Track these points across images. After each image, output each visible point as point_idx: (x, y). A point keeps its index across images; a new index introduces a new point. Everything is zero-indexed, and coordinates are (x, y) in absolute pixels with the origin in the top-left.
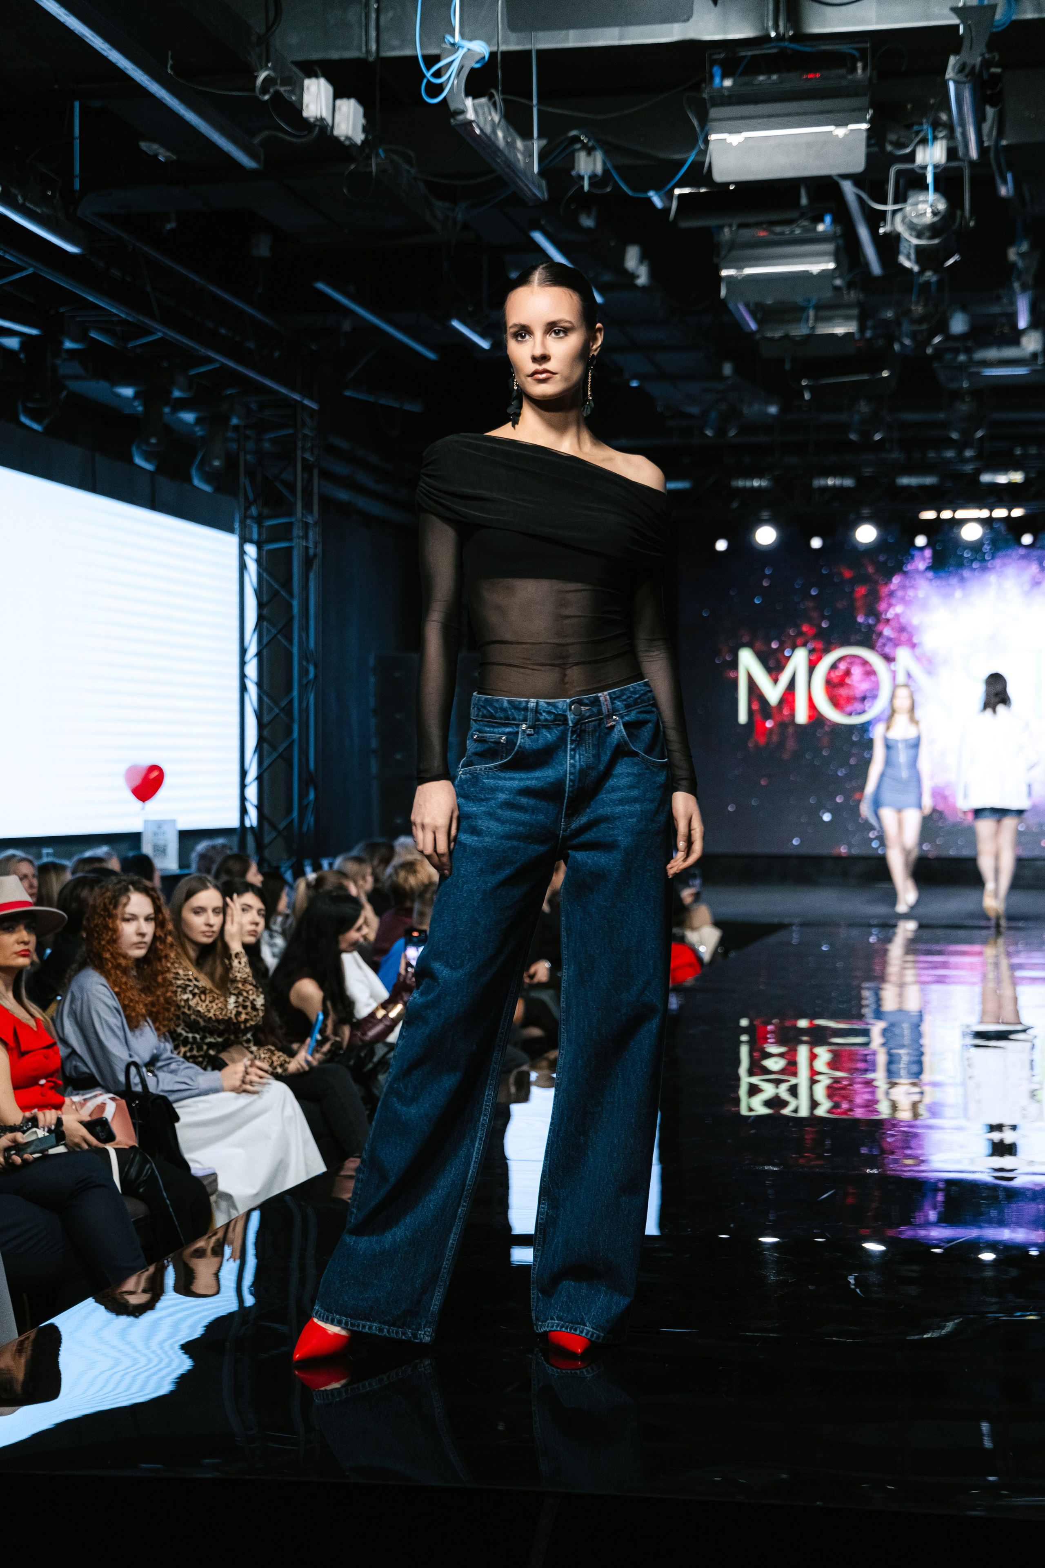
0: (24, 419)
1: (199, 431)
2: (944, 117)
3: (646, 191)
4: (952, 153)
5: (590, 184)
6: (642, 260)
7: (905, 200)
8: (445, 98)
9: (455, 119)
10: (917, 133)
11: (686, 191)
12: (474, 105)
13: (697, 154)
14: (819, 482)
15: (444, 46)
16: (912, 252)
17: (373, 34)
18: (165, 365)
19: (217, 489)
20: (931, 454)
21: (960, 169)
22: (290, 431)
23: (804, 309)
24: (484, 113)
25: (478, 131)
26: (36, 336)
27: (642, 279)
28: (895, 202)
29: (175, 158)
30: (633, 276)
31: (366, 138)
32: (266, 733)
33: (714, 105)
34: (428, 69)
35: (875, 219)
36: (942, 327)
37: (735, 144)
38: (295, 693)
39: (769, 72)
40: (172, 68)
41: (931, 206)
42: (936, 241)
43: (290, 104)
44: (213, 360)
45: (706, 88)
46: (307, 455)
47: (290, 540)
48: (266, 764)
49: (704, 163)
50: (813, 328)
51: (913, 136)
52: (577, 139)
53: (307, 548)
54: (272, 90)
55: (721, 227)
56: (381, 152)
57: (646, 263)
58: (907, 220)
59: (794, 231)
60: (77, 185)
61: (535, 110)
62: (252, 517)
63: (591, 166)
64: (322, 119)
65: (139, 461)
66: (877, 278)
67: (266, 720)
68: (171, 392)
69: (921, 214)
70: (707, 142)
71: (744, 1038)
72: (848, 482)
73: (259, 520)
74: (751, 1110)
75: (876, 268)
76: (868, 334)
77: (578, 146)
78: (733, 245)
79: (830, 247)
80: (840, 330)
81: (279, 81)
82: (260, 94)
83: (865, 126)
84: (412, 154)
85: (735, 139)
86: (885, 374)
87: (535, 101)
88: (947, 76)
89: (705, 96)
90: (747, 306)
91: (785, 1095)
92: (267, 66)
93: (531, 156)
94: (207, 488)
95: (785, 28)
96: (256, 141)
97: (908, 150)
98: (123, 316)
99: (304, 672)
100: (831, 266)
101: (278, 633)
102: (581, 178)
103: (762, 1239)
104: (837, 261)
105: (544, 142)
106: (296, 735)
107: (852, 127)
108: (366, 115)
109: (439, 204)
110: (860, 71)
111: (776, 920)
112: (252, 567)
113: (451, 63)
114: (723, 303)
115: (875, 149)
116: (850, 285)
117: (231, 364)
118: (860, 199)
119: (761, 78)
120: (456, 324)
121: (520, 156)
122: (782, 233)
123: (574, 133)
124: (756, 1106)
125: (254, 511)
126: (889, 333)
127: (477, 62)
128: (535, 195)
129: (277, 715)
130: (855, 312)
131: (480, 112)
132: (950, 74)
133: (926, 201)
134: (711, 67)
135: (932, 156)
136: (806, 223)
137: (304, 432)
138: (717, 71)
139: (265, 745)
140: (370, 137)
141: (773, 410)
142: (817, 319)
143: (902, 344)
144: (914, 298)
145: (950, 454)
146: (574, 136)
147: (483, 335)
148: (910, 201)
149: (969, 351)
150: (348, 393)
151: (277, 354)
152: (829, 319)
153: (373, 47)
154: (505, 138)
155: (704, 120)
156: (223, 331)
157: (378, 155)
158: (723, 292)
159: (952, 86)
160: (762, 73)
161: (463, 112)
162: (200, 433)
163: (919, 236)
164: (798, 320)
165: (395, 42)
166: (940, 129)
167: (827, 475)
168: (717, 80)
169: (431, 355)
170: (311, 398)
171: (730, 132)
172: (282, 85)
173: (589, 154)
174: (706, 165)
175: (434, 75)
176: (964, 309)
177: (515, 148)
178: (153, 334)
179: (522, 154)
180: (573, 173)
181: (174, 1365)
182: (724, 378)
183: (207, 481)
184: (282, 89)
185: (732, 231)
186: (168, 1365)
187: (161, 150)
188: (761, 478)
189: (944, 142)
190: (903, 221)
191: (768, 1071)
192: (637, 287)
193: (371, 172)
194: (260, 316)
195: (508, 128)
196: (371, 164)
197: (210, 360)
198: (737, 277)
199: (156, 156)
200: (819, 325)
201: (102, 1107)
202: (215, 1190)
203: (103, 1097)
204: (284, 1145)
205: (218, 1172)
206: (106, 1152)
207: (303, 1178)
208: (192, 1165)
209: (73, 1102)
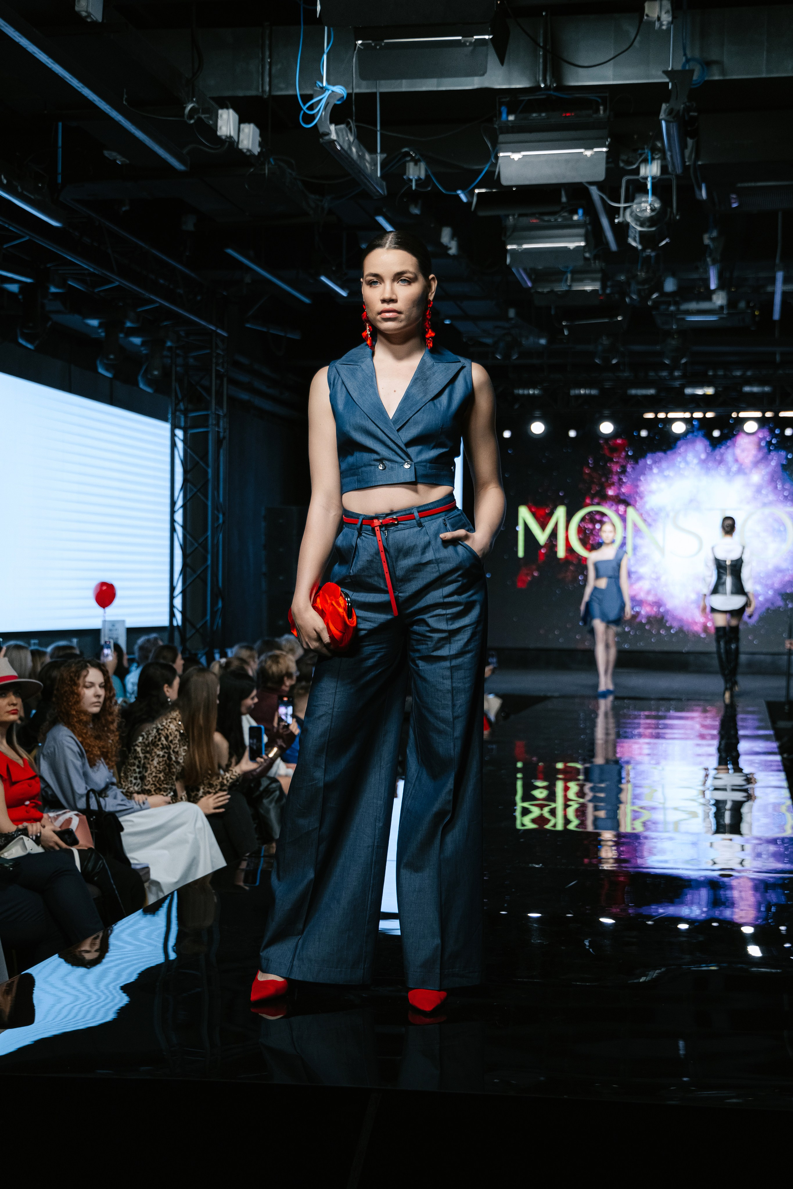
0: (21, 341)
1: (144, 351)
2: (659, 145)
3: (455, 191)
4: (664, 169)
5: (416, 185)
6: (452, 237)
7: (632, 201)
8: (316, 124)
9: (323, 139)
10: (641, 155)
11: (483, 190)
12: (336, 129)
13: (490, 166)
14: (574, 392)
15: (315, 88)
16: (637, 235)
17: (267, 79)
18: (121, 304)
19: (156, 391)
20: (652, 374)
21: (670, 180)
22: (208, 351)
23: (565, 273)
24: (343, 135)
25: (339, 148)
26: (30, 283)
27: (453, 251)
28: (626, 202)
29: (128, 162)
30: (447, 248)
31: (261, 150)
32: (188, 560)
33: (502, 133)
34: (304, 104)
35: (612, 213)
36: (659, 287)
37: (516, 159)
38: (209, 533)
39: (540, 111)
40: (126, 101)
41: (650, 205)
42: (653, 229)
43: (209, 126)
44: (155, 302)
45: (496, 121)
46: (219, 368)
47: (207, 426)
48: (188, 582)
49: (495, 172)
50: (570, 286)
51: (638, 156)
52: (407, 154)
53: (218, 432)
54: (196, 117)
55: (508, 216)
56: (271, 160)
57: (455, 239)
58: (634, 214)
59: (557, 219)
60: (60, 180)
61: (379, 133)
62: (180, 411)
63: (417, 173)
64: (231, 137)
65: (101, 370)
66: (614, 253)
67: (188, 551)
68: (124, 323)
69: (644, 210)
70: (497, 158)
71: (519, 775)
72: (594, 392)
73: (185, 412)
74: (523, 825)
75: (613, 246)
76: (608, 291)
77: (408, 159)
78: (515, 229)
79: (582, 231)
80: (589, 288)
81: (201, 111)
82: (188, 118)
83: (605, 149)
84: (293, 162)
85: (516, 156)
86: (620, 318)
87: (379, 128)
88: (661, 117)
89: (496, 126)
90: (525, 270)
91: (547, 815)
92: (192, 100)
93: (376, 165)
94: (149, 390)
95: (551, 81)
96: (185, 151)
97: (634, 167)
98: (92, 270)
99: (215, 519)
100: (583, 244)
101: (198, 491)
102: (411, 180)
103: (530, 915)
104: (586, 241)
105: (385, 155)
106: (209, 562)
107: (596, 150)
108: (261, 135)
109: (313, 196)
110: (602, 112)
111: (542, 694)
112: (180, 445)
113: (321, 100)
114: (509, 268)
115: (612, 165)
116: (596, 257)
117: (167, 304)
118: (602, 199)
119: (534, 115)
120: (323, 279)
121: (367, 165)
122: (549, 221)
123: (406, 149)
124: (527, 823)
125: (182, 406)
126: (622, 290)
127: (339, 100)
128: (378, 191)
129: (197, 548)
130: (599, 275)
131: (340, 134)
132: (662, 115)
133: (647, 202)
134: (500, 107)
135: (651, 171)
136: (566, 214)
137: (217, 352)
138: (504, 110)
139: (188, 570)
140: (264, 150)
141: (543, 341)
142: (573, 280)
143: (631, 298)
144: (639, 267)
145: (664, 374)
146: (406, 151)
147: (342, 287)
148: (636, 201)
149: (677, 304)
150: (248, 325)
151: (199, 298)
152: (581, 280)
153: (267, 88)
154: (357, 152)
155: (495, 143)
156: (161, 281)
157: (269, 162)
158: (508, 261)
159: (664, 124)
160: (535, 112)
161: (328, 134)
162: (144, 352)
163: (642, 225)
164: (560, 281)
165: (282, 86)
166: (657, 152)
167: (580, 387)
168: (504, 116)
169: (307, 301)
170: (223, 329)
171: (513, 152)
172: (203, 113)
173: (416, 164)
174: (497, 173)
175: (308, 108)
176: (674, 275)
177: (364, 159)
178: (112, 282)
179: (369, 163)
180: (405, 177)
181: (116, 1001)
182: (509, 319)
183: (149, 385)
184: (203, 116)
185: (514, 218)
186: (112, 1000)
187: (119, 157)
188: (534, 388)
189: (659, 161)
190: (631, 215)
191: (535, 799)
192: (449, 255)
193: (265, 174)
194: (187, 271)
195: (359, 146)
196: (265, 168)
197: (152, 302)
198: (518, 250)
199: (115, 160)
200: (574, 284)
201: (69, 821)
202: (148, 879)
203: (71, 814)
204: (196, 848)
205: (150, 866)
206: (72, 852)
207: (209, 871)
208: (132, 861)
209: (50, 817)
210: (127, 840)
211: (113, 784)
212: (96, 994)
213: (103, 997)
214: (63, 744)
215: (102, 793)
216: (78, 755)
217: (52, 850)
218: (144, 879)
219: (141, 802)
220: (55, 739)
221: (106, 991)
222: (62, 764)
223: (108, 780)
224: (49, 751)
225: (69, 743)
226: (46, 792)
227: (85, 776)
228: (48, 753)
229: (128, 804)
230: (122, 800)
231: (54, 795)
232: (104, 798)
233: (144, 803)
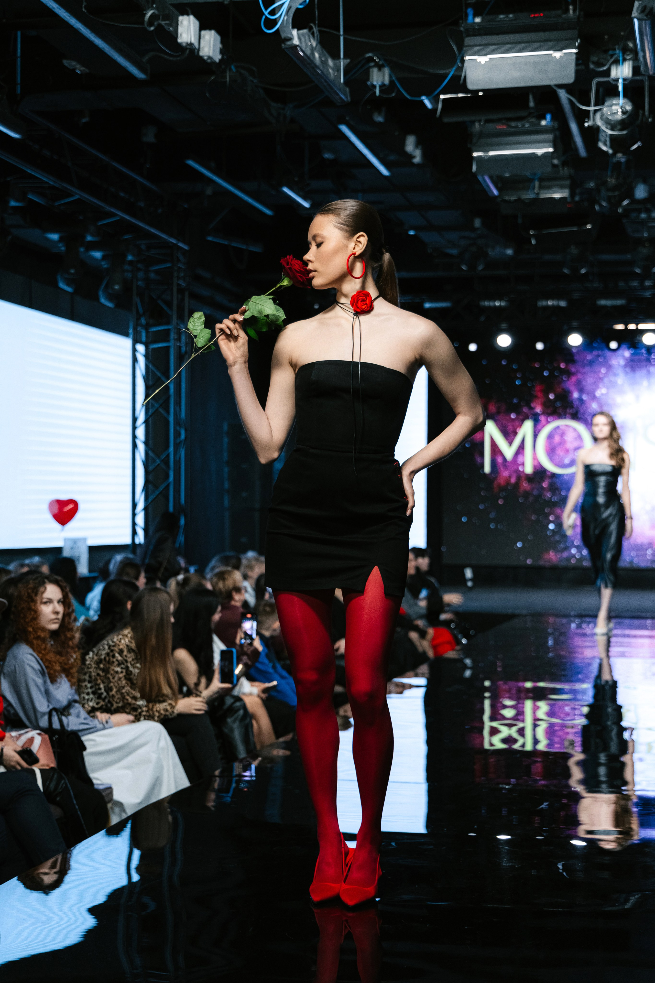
1: (105, 265)
2: (631, 45)
3: (419, 96)
4: (636, 70)
5: (380, 91)
6: (417, 146)
7: (603, 104)
8: (278, 29)
9: (285, 44)
10: (612, 56)
11: (448, 96)
12: (298, 34)
13: (456, 71)
14: (542, 303)
16: (608, 139)
18: (81, 218)
19: (117, 306)
20: (621, 284)
21: (642, 81)
22: (169, 265)
23: (532, 180)
25: (301, 54)
27: (417, 160)
28: (596, 105)
29: (87, 71)
30: (412, 157)
31: (223, 57)
32: (150, 477)
33: (468, 36)
34: (266, 9)
35: (581, 116)
36: (630, 194)
37: (483, 62)
38: (171, 449)
39: (507, 13)
40: (85, 8)
41: (621, 107)
42: (625, 132)
43: (169, 33)
44: (115, 215)
45: (462, 23)
46: (181, 282)
47: (168, 341)
48: (150, 499)
49: (461, 76)
50: (537, 194)
51: (608, 57)
52: (371, 59)
53: (180, 347)
54: (156, 24)
55: (473, 122)
56: (233, 67)
57: (420, 147)
58: (604, 117)
59: (525, 125)
60: (19, 91)
61: (342, 38)
62: (141, 325)
63: (381, 79)
64: (191, 44)
65: (62, 285)
66: (584, 159)
67: (151, 468)
68: (85, 237)
69: (614, 113)
70: (463, 61)
71: (487, 694)
73: (147, 327)
74: (491, 745)
75: (583, 152)
76: (577, 198)
77: (372, 64)
78: (481, 135)
79: (550, 137)
80: (557, 196)
81: (160, 17)
82: (148, 26)
83: (574, 51)
84: (254, 69)
85: (483, 60)
86: (589, 227)
87: (342, 32)
88: (633, 15)
89: (462, 29)
90: (491, 178)
91: (515, 735)
92: (152, 6)
93: (339, 71)
94: (110, 305)
96: (145, 60)
97: (605, 68)
98: (51, 183)
99: (177, 434)
100: (551, 150)
101: (159, 407)
102: (375, 87)
103: (499, 837)
104: (555, 147)
105: (348, 61)
106: (171, 479)
107: (564, 51)
108: (222, 42)
109: (274, 104)
110: (571, 12)
111: (510, 612)
112: (141, 360)
113: (282, 4)
114: (474, 175)
115: (582, 67)
116: (564, 164)
117: (127, 217)
118: (571, 102)
119: (501, 16)
120: (286, 190)
121: (330, 70)
122: (517, 127)
123: (370, 55)
124: (495, 743)
125: (143, 321)
126: (591, 197)
127: (301, 4)
128: (341, 98)
129: (159, 465)
130: (568, 182)
131: (303, 39)
132: (635, 13)
133: (617, 104)
134: (466, 8)
135: (622, 72)
136: (533, 120)
137: (178, 265)
138: (470, 11)
139: (150, 486)
140: (225, 57)
141: (509, 252)
142: (541, 188)
143: (601, 206)
144: (608, 173)
145: (635, 284)
146: (370, 57)
147: (305, 198)
148: (606, 104)
149: (648, 211)
150: (210, 238)
151: (160, 211)
152: (549, 188)
154: (320, 57)
155: (461, 46)
156: (122, 194)
157: (230, 70)
158: (474, 168)
159: (636, 22)
160: (502, 14)
161: (291, 39)
162: (105, 266)
163: (612, 129)
164: (527, 188)
166: (628, 53)
167: (547, 299)
168: (470, 18)
169: (268, 212)
170: (184, 242)
171: (479, 55)
172: (164, 20)
173: (380, 70)
174: (462, 78)
175: (269, 13)
176: (645, 182)
177: (327, 65)
178: (73, 196)
179: (332, 69)
180: (369, 83)
181: (79, 923)
182: (474, 229)
183: (110, 299)
184: (163, 23)
185: (480, 125)
186: (75, 922)
187: (78, 66)
188: (500, 300)
189: (631, 62)
190: (601, 118)
191: (504, 718)
192: (413, 164)
193: (226, 81)
194: (148, 184)
195: (323, 52)
196: (226, 76)
197: (114, 215)
198: (484, 157)
199: (74, 70)
200: (542, 192)
201: (31, 740)
202: (111, 800)
203: (33, 733)
204: (159, 768)
205: (114, 787)
206: (33, 772)
207: (173, 791)
208: (95, 781)
209: (12, 737)
210: (89, 760)
211: (75, 701)
212: (58, 915)
213: (66, 919)
214: (23, 661)
215: (64, 711)
216: (39, 673)
217: (14, 770)
218: (107, 799)
219: (104, 721)
220: (15, 657)
221: (69, 913)
222: (23, 681)
223: (70, 697)
224: (10, 670)
225: (29, 660)
226: (8, 711)
227: (47, 694)
228: (8, 671)
229: (91, 723)
230: (85, 719)
231: (16, 714)
232: (66, 716)
233: (107, 722)
